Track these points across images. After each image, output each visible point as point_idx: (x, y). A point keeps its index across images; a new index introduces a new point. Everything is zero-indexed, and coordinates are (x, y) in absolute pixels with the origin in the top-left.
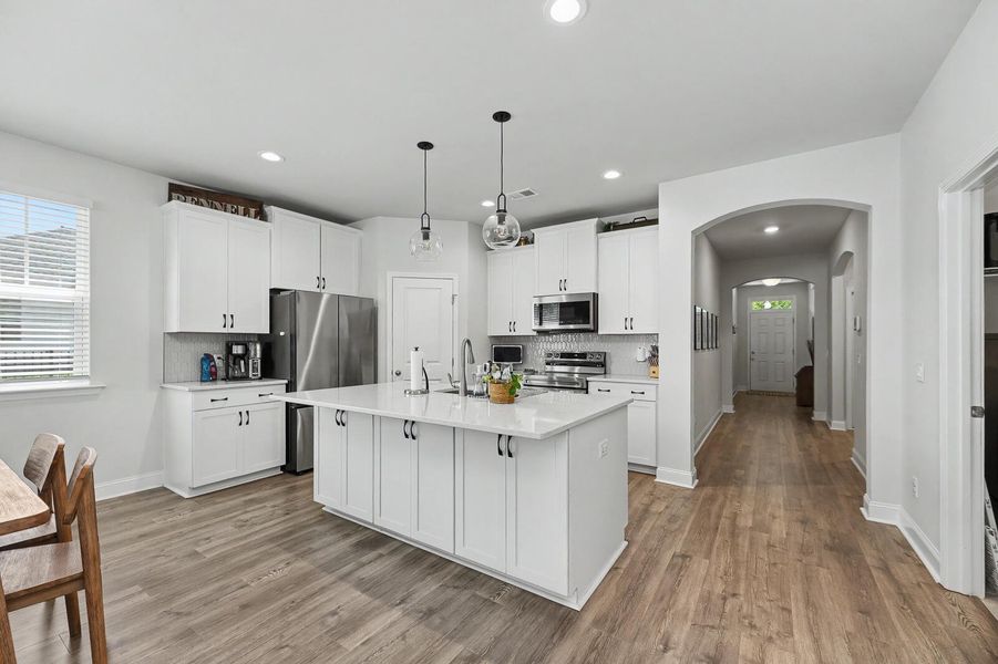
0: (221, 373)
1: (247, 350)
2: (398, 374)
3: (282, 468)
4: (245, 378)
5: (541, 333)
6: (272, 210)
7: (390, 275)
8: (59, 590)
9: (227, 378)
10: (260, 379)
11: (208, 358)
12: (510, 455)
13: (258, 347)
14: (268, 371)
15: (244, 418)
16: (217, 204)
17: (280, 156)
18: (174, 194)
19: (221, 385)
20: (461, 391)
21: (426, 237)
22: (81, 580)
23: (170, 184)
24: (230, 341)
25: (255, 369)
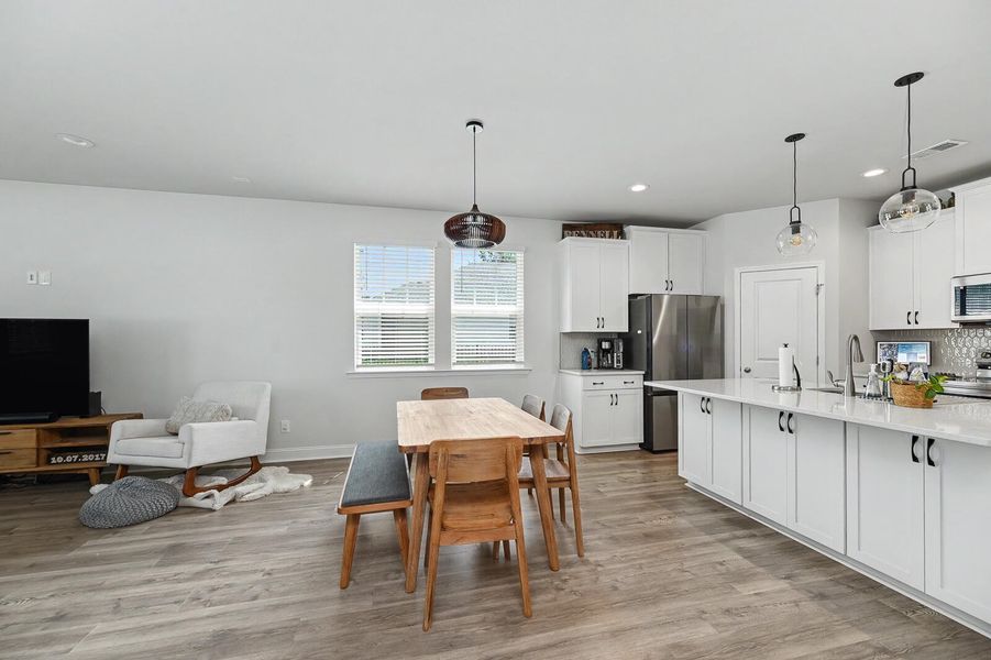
0: (594, 364)
1: (612, 345)
2: (748, 371)
3: (640, 445)
4: (611, 368)
5: (965, 324)
6: (631, 230)
7: (737, 271)
8: (555, 484)
9: (599, 368)
10: (622, 369)
11: (586, 351)
12: (931, 463)
13: (621, 344)
14: (628, 364)
15: (614, 400)
16: (591, 233)
17: (645, 184)
18: (566, 232)
19: (594, 372)
20: (847, 389)
21: (796, 230)
22: (570, 480)
23: (564, 225)
24: (600, 337)
25: (618, 361)
